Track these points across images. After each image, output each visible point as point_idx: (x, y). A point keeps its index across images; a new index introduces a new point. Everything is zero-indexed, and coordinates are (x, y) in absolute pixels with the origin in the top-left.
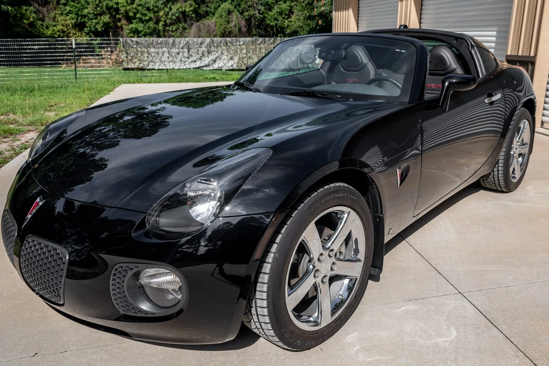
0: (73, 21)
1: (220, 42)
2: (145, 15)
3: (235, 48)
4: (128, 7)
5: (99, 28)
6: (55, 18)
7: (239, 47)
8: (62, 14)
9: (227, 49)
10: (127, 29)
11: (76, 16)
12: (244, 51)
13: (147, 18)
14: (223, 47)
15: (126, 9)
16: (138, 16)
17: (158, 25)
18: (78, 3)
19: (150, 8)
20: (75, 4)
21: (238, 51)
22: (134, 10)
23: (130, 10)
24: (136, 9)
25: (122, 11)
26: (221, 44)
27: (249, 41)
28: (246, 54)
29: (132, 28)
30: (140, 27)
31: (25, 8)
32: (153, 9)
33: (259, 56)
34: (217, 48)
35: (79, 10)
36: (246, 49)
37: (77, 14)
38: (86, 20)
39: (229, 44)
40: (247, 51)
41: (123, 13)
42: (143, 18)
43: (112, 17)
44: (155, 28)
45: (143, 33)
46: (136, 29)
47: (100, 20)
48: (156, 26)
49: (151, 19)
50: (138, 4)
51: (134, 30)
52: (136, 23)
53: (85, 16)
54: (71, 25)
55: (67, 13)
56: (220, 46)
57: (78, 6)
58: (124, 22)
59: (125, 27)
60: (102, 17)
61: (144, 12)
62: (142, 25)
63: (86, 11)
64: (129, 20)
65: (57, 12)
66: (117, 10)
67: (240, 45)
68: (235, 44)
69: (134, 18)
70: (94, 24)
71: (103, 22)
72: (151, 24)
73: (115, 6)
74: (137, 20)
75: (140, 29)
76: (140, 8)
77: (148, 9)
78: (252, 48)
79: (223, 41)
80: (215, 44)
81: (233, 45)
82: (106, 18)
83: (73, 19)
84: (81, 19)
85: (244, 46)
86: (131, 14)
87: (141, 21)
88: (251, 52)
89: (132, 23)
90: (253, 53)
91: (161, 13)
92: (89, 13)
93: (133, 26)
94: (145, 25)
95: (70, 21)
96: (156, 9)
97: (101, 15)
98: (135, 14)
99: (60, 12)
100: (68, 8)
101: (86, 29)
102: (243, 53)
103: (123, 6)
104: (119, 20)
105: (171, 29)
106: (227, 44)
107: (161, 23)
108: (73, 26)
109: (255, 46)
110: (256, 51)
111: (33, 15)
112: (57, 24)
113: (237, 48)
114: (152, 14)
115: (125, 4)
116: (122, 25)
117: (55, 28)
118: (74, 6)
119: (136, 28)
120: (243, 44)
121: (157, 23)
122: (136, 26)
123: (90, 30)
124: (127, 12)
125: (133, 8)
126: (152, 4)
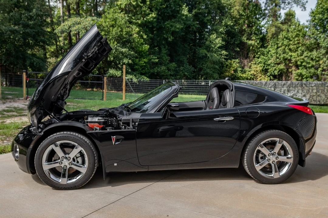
0: (261, 68)
1: (298, 84)
2: (309, 63)
3: (308, 88)
4: (298, 58)
5: (276, 73)
6: (251, 66)
7: (311, 88)
8: (255, 64)
9: (302, 89)
10: (294, 74)
11: (264, 65)
12: (315, 91)
13: (310, 65)
14: (299, 88)
15: (296, 60)
16: (304, 64)
17: (318, 71)
18: (266, 57)
19: (313, 58)
20: (265, 57)
21: (310, 90)
22: (302, 60)
23: (298, 60)
24: (303, 59)
25: (293, 61)
26: (298, 85)
27: (320, 84)
28: (316, 93)
29: (298, 73)
30: (304, 72)
31: (233, 60)
32: (315, 59)
33: (326, 95)
34: (295, 88)
35: (266, 61)
36: (316, 89)
37: (264, 64)
38: (269, 67)
39: (304, 86)
40: (317, 91)
41: (293, 63)
42: (307, 65)
43: (286, 65)
44: (314, 72)
45: (305, 76)
46: (301, 74)
47: (277, 67)
48: (316, 71)
49: (313, 66)
50: (305, 56)
51: (299, 74)
52: (302, 69)
53: (269, 65)
54: (259, 71)
55: (259, 63)
56: (297, 87)
57: (266, 58)
58: (294, 68)
59: (294, 72)
60: (279, 65)
61: (308, 61)
62: (305, 70)
63: (269, 62)
64: (297, 67)
65: (252, 62)
66: (290, 60)
67: (312, 87)
68: (308, 86)
69: (301, 66)
70: (273, 70)
71: (279, 68)
72: (312, 70)
73: (289, 58)
74: (303, 67)
75: (304, 73)
76: (306, 59)
77: (312, 59)
78: (321, 88)
79: (300, 84)
80: (294, 86)
81: (307, 87)
82: (282, 66)
83: (261, 67)
84: (266, 67)
85: (315, 87)
86: (299, 63)
87: (305, 67)
88: (320, 91)
89: (299, 69)
90: (321, 92)
91: (321, 62)
92: (271, 63)
93: (299, 71)
94: (307, 70)
95: (259, 68)
96: (317, 59)
97: (278, 64)
98: (302, 63)
99: (254, 62)
100: (260, 60)
101: (268, 73)
102: (313, 92)
103: (295, 58)
104: (291, 67)
105: (326, 73)
106: (302, 85)
107: (320, 69)
108: (260, 71)
109: (324, 87)
110: (324, 91)
111: (237, 64)
112: (251, 70)
113: (309, 89)
114: (314, 62)
115: (296, 56)
116: (292, 70)
117: (249, 73)
118: (263, 58)
119: (301, 72)
120: (315, 86)
121: (317, 69)
122: (301, 71)
123: (271, 74)
124: (296, 62)
125: (301, 59)
126: (315, 56)
